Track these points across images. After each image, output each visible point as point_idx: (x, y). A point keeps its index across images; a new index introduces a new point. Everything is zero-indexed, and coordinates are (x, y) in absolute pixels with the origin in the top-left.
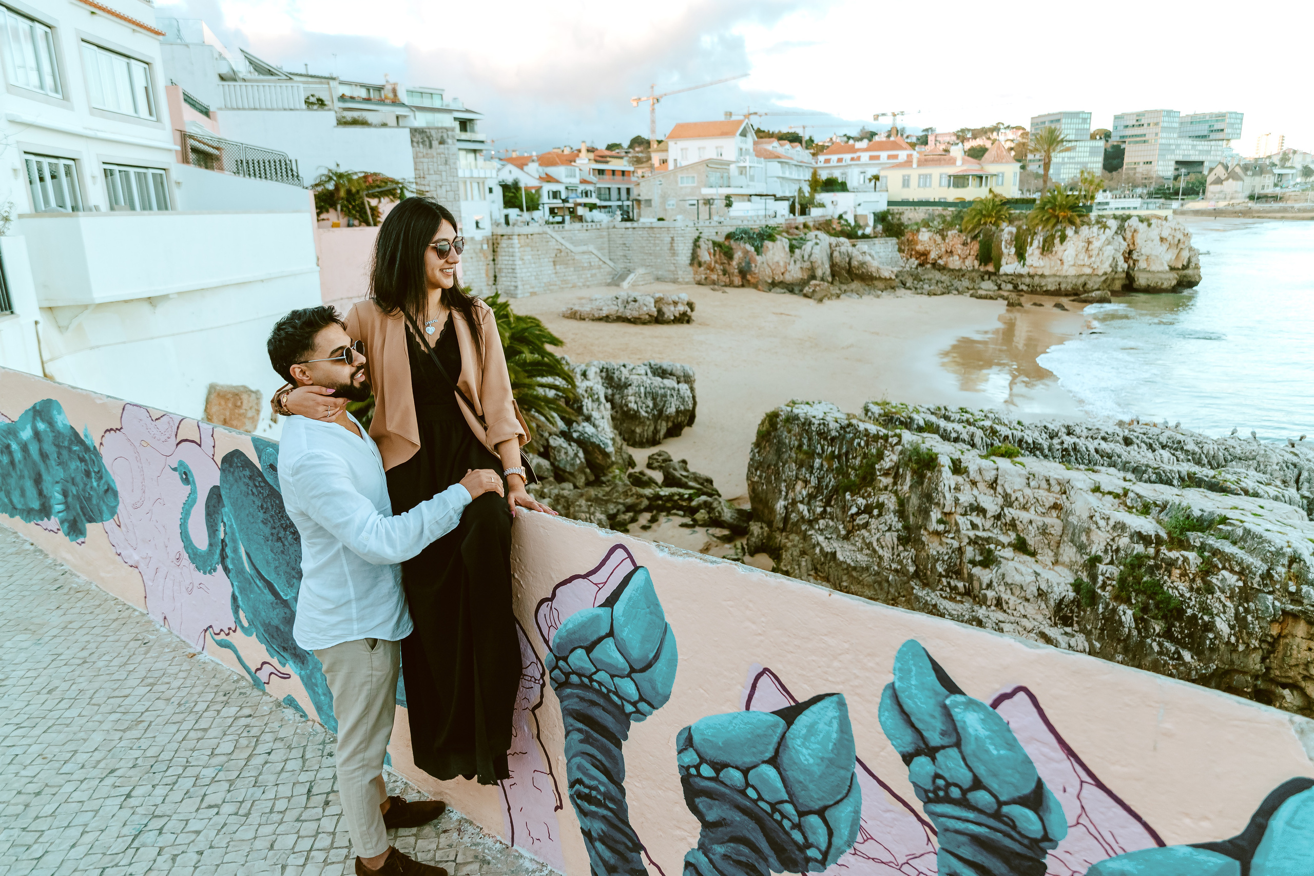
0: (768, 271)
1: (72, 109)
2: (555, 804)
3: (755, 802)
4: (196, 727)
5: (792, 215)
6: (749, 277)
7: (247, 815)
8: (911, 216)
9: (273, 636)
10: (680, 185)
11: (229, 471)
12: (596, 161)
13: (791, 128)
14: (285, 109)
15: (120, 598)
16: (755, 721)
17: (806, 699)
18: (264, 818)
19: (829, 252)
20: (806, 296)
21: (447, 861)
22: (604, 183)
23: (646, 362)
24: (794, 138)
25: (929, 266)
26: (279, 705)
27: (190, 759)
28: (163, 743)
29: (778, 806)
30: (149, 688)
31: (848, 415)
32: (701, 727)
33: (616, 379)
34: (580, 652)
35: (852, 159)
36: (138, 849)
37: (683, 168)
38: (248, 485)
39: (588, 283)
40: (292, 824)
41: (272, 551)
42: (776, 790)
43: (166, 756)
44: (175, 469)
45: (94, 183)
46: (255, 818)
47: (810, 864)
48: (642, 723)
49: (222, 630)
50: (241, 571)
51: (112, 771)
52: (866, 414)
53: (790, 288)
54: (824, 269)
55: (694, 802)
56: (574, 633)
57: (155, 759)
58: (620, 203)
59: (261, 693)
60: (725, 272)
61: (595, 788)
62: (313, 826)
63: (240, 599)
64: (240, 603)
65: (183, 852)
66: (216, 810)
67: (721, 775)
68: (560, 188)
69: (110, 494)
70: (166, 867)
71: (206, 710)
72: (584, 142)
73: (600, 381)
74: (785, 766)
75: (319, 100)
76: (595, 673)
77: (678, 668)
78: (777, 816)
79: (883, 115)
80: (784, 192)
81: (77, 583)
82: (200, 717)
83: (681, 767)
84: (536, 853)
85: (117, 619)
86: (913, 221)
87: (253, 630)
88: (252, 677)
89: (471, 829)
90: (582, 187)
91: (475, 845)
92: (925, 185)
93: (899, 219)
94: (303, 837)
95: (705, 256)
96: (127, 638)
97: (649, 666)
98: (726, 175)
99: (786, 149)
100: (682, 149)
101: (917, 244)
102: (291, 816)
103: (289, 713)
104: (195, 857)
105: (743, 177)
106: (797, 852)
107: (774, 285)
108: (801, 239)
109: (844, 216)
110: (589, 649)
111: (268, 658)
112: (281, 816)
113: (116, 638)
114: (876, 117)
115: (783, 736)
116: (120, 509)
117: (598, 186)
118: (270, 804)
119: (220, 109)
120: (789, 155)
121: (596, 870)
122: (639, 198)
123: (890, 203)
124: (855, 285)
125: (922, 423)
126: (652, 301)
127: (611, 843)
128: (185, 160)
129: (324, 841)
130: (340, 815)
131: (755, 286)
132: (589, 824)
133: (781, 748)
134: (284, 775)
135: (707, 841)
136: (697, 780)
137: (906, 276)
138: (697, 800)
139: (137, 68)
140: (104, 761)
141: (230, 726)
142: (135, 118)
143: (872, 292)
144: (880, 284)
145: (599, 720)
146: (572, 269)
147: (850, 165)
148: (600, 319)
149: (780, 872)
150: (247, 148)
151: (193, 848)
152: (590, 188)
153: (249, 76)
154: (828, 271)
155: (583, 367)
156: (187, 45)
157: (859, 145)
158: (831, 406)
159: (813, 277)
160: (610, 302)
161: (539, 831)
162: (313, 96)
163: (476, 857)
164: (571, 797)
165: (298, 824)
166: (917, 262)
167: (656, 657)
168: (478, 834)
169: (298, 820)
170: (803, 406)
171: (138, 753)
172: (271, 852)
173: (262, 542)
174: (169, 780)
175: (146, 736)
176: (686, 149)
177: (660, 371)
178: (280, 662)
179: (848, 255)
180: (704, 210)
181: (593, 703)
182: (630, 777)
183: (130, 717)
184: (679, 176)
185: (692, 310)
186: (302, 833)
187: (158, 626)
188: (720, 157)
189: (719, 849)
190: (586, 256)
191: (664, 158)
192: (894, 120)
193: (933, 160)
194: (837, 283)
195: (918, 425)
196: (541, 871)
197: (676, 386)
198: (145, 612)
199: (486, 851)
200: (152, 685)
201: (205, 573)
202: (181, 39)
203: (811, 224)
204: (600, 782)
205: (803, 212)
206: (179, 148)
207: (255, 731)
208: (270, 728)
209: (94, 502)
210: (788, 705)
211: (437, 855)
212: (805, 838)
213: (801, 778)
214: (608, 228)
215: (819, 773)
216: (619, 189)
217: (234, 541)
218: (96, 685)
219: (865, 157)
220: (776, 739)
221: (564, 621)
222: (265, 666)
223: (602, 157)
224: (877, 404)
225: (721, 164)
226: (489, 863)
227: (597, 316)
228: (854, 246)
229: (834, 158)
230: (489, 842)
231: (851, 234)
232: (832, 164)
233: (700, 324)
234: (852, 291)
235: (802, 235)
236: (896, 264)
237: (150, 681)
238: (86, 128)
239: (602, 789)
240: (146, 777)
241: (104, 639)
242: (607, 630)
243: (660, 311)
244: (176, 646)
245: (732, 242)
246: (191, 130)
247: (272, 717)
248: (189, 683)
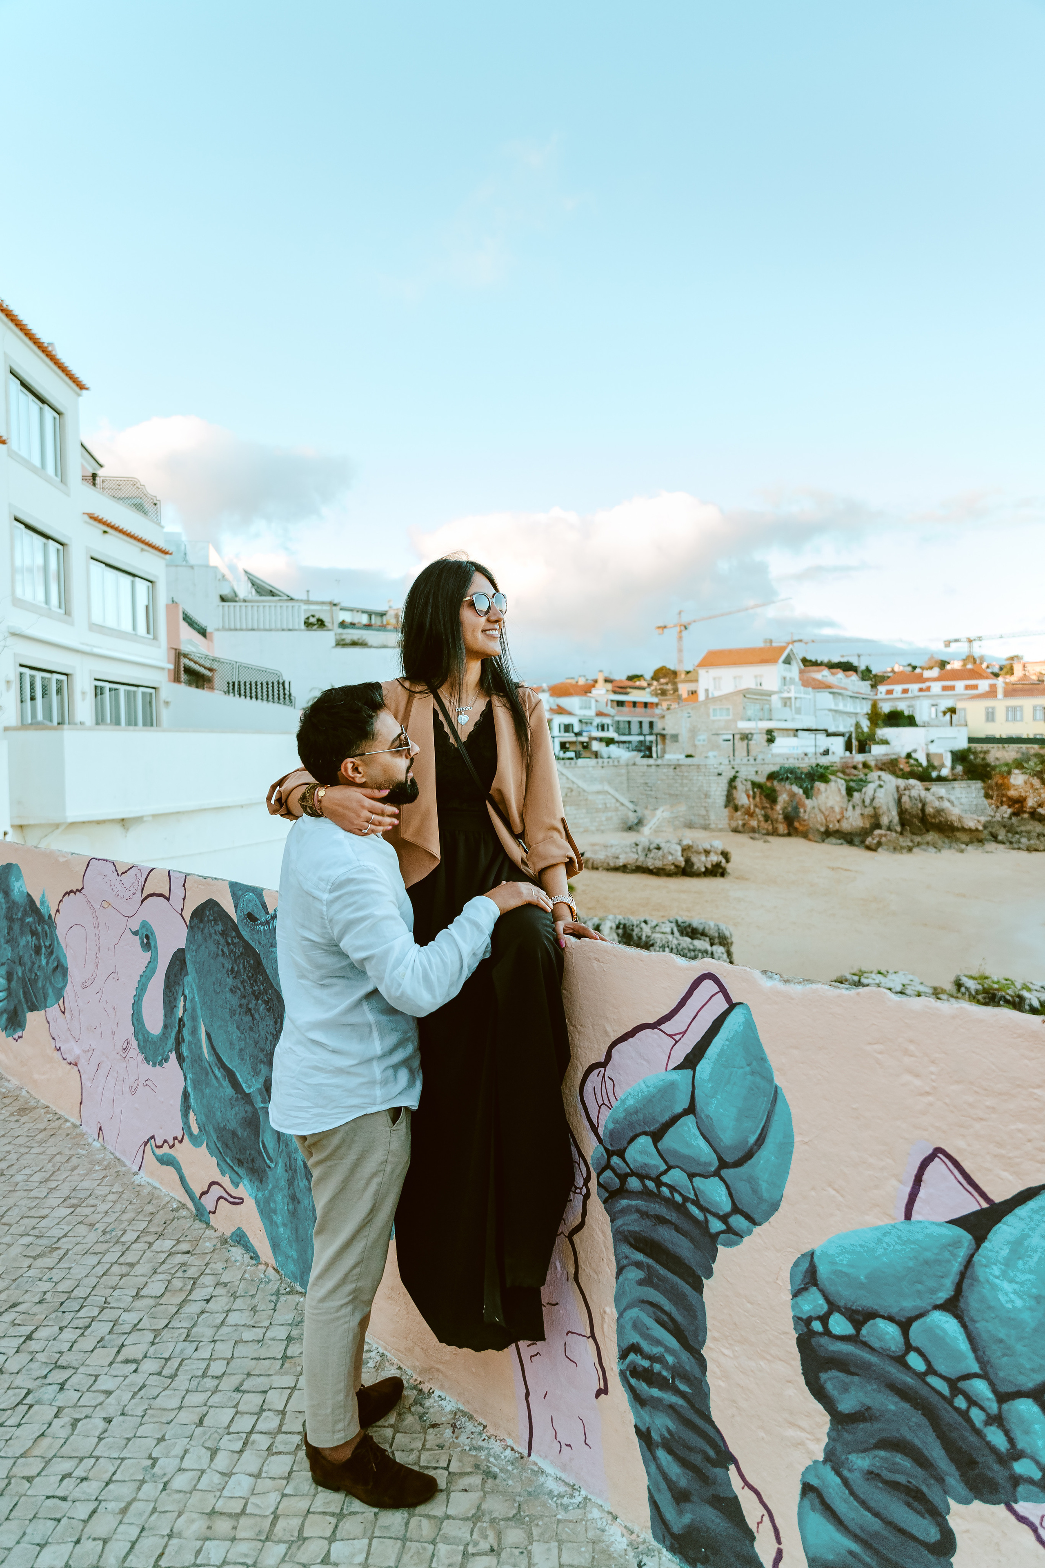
0: (820, 818)
1: (72, 624)
2: (596, 1386)
3: (921, 1376)
4: (122, 1260)
5: (848, 753)
6: (796, 824)
7: (173, 1377)
8: (997, 755)
9: (227, 1146)
10: (712, 718)
11: (199, 928)
12: (615, 692)
13: (843, 656)
14: (283, 630)
15: (51, 1106)
16: (919, 1237)
17: (1008, 1196)
18: (194, 1383)
19: (896, 796)
20: (869, 848)
21: (436, 1468)
22: (624, 715)
23: (671, 919)
24: (847, 667)
25: (1026, 816)
26: (225, 1242)
27: (109, 1300)
28: (80, 1277)
29: (962, 1385)
30: (72, 1210)
31: (935, 989)
32: (830, 1252)
33: (635, 937)
34: (644, 1141)
35: (921, 690)
36: (31, 1406)
37: (715, 699)
38: (219, 943)
39: (602, 828)
40: (229, 1394)
41: (238, 1028)
42: (958, 1356)
43: (80, 1292)
44: (136, 933)
45: (83, 700)
46: (182, 1381)
47: (1021, 1489)
48: (735, 1249)
49: (165, 1141)
50: (198, 1058)
51: (14, 1305)
52: (959, 990)
53: (849, 838)
54: (890, 816)
55: (818, 1379)
56: (636, 1112)
57: (66, 1296)
58: (641, 738)
59: (204, 1226)
60: (767, 818)
61: (659, 1359)
62: (258, 1399)
63: (192, 1096)
64: (192, 1101)
65: (86, 1417)
66: (134, 1366)
67: (864, 1331)
68: (573, 721)
69: (58, 973)
70: (63, 1433)
71: (135, 1241)
72: (601, 671)
73: (616, 938)
74: (973, 1313)
75: (319, 620)
76: (665, 1172)
77: (795, 1156)
78: (960, 1402)
79: (956, 641)
80: (838, 727)
81: (6, 1088)
82: (128, 1249)
83: (797, 1319)
84: (564, 1468)
85: (45, 1129)
86: (1002, 761)
87: (204, 1138)
88: (195, 1205)
89: (470, 1426)
90: (598, 720)
91: (476, 1449)
92: (1015, 719)
93: (984, 759)
94: (242, 1413)
95: (742, 798)
96: (53, 1150)
97: (749, 1155)
98: (767, 706)
99: (839, 677)
100: (714, 679)
101: (1008, 789)
102: (228, 1384)
103: (237, 1253)
104: (102, 1425)
105: (787, 709)
106: (996, 1467)
107: (828, 834)
108: (861, 780)
109: (914, 755)
110: (657, 1136)
111: (218, 1177)
112: (216, 1382)
113: (41, 1150)
114: (948, 644)
115: (969, 1262)
116: (68, 991)
117: (617, 718)
118: (203, 1365)
119: (218, 630)
120: (842, 685)
121: (657, 1497)
122: (664, 732)
123: (971, 740)
124: (931, 836)
125: (1036, 1004)
126: (679, 848)
127: (682, 1452)
128: (177, 679)
129: (270, 1422)
130: (293, 1389)
131: (805, 835)
132: (647, 1418)
133: (966, 1282)
134: (224, 1330)
135: (839, 1449)
136: (824, 1341)
137: (998, 828)
138: (824, 1376)
139: (142, 587)
140: (6, 1292)
141: (163, 1263)
142: (132, 636)
143: (954, 845)
144: (965, 837)
145: (670, 1246)
146: (584, 811)
147: (919, 697)
148: (616, 869)
149: (966, 1502)
150: (241, 667)
151: (101, 1413)
152: (607, 721)
153: (250, 597)
154: (896, 819)
155: (596, 921)
156: (192, 567)
157: (927, 674)
158: (911, 977)
159: (877, 826)
160: (628, 850)
161: (570, 1433)
162: (313, 616)
163: (477, 1467)
164: (622, 1373)
165: (237, 1396)
166: (1009, 811)
167: (761, 1140)
168: (480, 1434)
169: (237, 1390)
170: (873, 976)
171: (48, 1286)
172: (200, 1429)
173: (228, 1016)
174: (81, 1323)
175: (59, 1266)
176: (720, 678)
177: (689, 930)
178: (232, 1182)
179: (921, 801)
180: (741, 746)
181: (661, 1220)
182: (715, 1339)
183: (44, 1242)
184: (711, 708)
185: (728, 861)
186: (241, 1408)
187: (90, 1140)
188: (759, 687)
189: (861, 1462)
190: (600, 797)
191: (693, 689)
192: (970, 647)
193: (1022, 690)
194: (907, 833)
195: (1031, 1005)
196: (572, 1496)
197: (709, 948)
198: (78, 1123)
199: (492, 1459)
200: (75, 1206)
201: (154, 1065)
202: (187, 561)
203: (872, 763)
204: (668, 1349)
205: (862, 749)
206: (171, 667)
207: (192, 1272)
208: (211, 1269)
209: (40, 984)
210: (976, 1208)
211: (423, 1457)
212: (1011, 1441)
213: (1002, 1333)
214: (627, 765)
215: (1033, 1324)
216: (641, 723)
217: (194, 1018)
218: (10, 1201)
219: (936, 687)
220: (956, 1267)
221: (621, 1095)
222: (214, 1187)
223: (622, 688)
224: (971, 977)
225: (761, 695)
226: (495, 1478)
227: (612, 865)
228: (928, 789)
229: (898, 689)
230: (496, 1447)
231: (925, 776)
232: (895, 695)
233: (737, 878)
234: (928, 843)
235: (862, 776)
236: (983, 813)
237: (74, 1201)
238: (83, 644)
239: (670, 1360)
240: (53, 1315)
241: (26, 1150)
242: (686, 1104)
243: (688, 861)
244: (109, 1164)
245: (775, 783)
246: (185, 648)
247: (215, 1256)
248: (118, 1207)
